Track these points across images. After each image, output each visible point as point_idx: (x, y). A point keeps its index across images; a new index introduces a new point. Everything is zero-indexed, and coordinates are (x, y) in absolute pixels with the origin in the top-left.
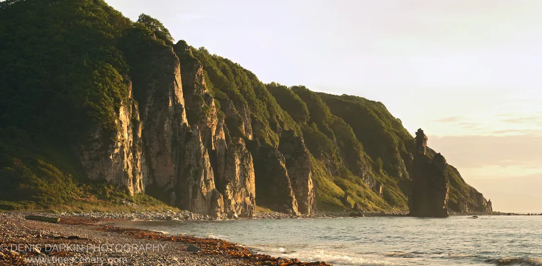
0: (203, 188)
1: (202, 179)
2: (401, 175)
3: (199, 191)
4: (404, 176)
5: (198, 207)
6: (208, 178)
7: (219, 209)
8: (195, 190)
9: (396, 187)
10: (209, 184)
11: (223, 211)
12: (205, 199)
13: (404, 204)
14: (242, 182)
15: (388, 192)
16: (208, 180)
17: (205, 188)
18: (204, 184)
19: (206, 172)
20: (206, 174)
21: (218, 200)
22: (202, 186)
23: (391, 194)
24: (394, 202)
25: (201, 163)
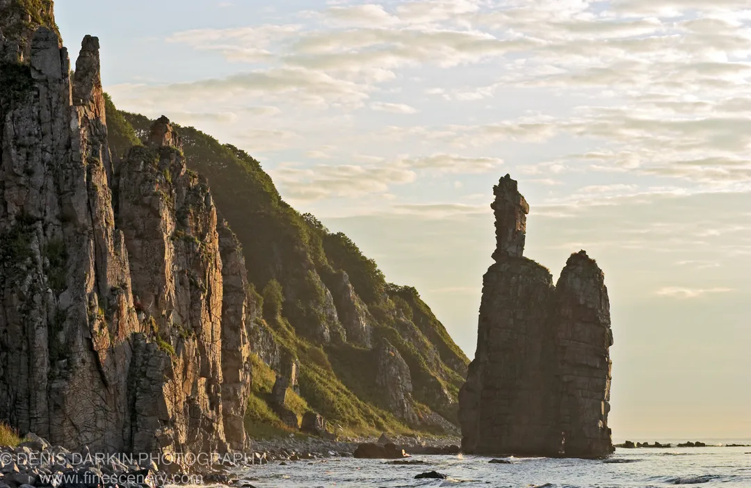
0: (96, 328)
1: (90, 286)
2: (327, 332)
3: (80, 342)
4: (335, 335)
5: (80, 420)
6: (111, 283)
7: (169, 432)
8: (62, 337)
9: (326, 368)
10: (118, 309)
11: (183, 439)
12: (104, 383)
13: (358, 417)
14: (185, 314)
15: (311, 381)
16: (113, 290)
17: (105, 330)
18: (97, 310)
19: (101, 254)
20: (104, 262)
21: (166, 389)
22: (92, 319)
23: (323, 388)
24: (334, 410)
25: (81, 209)
